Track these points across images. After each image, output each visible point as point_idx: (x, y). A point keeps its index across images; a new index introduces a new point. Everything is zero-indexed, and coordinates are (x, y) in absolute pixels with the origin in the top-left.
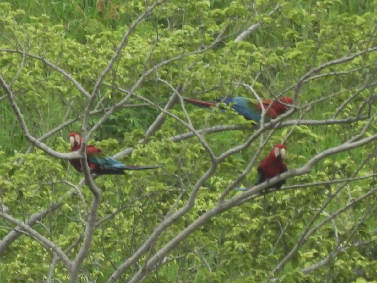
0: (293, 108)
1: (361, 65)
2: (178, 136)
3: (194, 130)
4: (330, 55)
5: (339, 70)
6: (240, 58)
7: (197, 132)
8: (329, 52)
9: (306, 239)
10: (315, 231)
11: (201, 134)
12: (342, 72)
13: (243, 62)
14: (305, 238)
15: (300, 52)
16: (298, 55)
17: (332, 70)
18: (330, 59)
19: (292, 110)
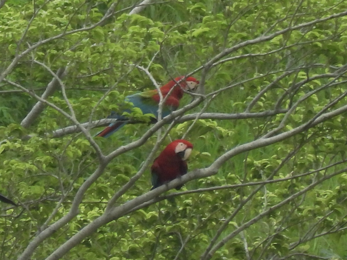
0: (200, 97)
1: (281, 45)
2: (59, 131)
3: (77, 123)
4: (244, 34)
5: (254, 51)
6: (133, 36)
7: (83, 125)
8: (243, 30)
9: (211, 254)
10: (222, 245)
11: (86, 127)
12: (258, 53)
13: (137, 40)
14: (210, 252)
15: (207, 29)
16: (205, 32)
17: (246, 52)
18: (244, 38)
19: (197, 100)
